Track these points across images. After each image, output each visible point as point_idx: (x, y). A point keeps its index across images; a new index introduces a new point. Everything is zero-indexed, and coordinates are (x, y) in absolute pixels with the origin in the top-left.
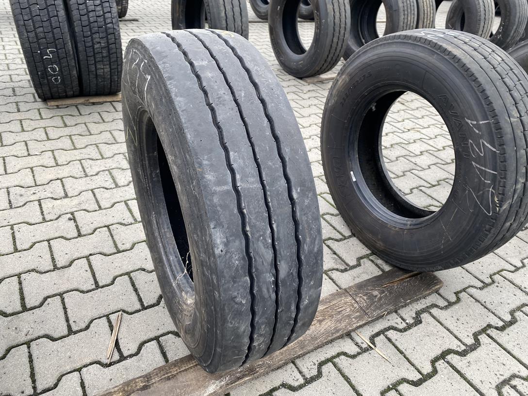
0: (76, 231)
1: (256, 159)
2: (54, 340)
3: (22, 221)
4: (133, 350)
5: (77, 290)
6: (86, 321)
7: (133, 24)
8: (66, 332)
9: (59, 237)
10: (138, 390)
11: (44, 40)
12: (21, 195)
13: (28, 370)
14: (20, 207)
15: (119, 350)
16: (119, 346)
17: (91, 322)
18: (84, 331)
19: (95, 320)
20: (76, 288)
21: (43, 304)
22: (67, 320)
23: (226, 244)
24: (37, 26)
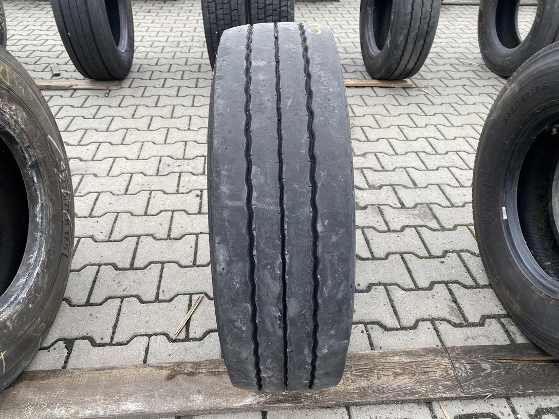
0: (198, 208)
1: (280, 179)
2: (142, 302)
3: (160, 189)
4: (198, 335)
5: (177, 263)
6: (172, 294)
7: (333, 4)
8: (153, 298)
9: (183, 210)
10: (184, 374)
11: (222, 21)
12: (169, 165)
13: (114, 321)
14: (164, 176)
15: (187, 330)
16: (189, 327)
17: (176, 296)
18: (167, 302)
19: (180, 296)
20: (177, 261)
21: (146, 267)
22: (158, 288)
23: (229, 263)
24: (218, 8)
